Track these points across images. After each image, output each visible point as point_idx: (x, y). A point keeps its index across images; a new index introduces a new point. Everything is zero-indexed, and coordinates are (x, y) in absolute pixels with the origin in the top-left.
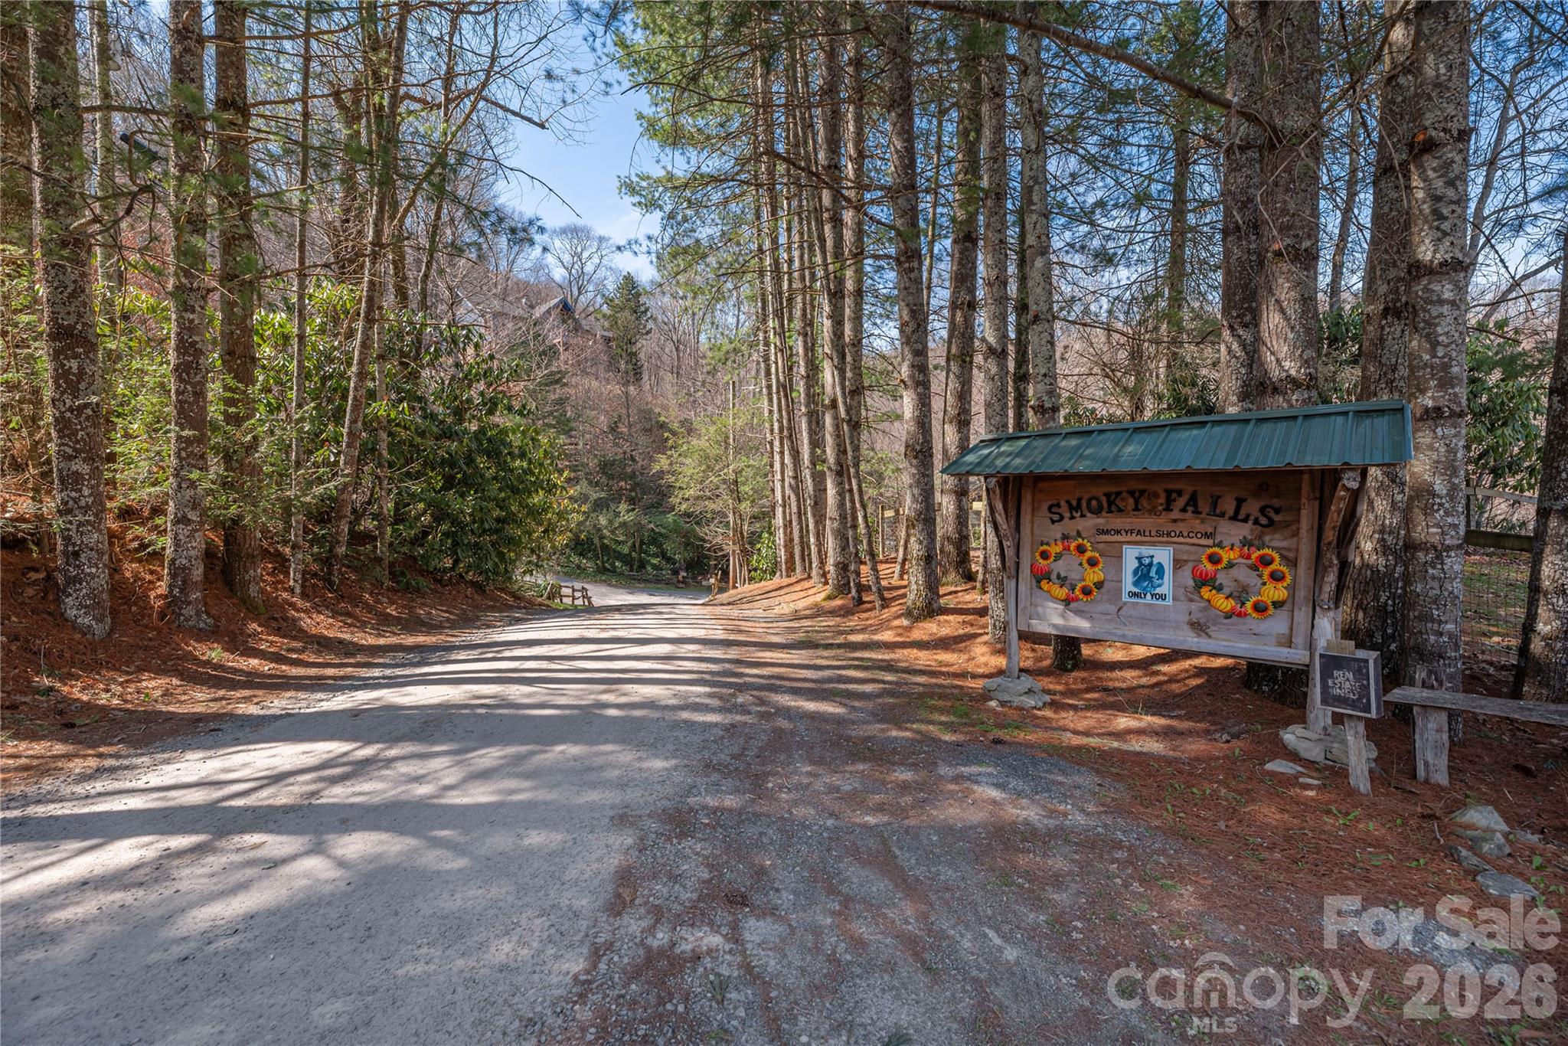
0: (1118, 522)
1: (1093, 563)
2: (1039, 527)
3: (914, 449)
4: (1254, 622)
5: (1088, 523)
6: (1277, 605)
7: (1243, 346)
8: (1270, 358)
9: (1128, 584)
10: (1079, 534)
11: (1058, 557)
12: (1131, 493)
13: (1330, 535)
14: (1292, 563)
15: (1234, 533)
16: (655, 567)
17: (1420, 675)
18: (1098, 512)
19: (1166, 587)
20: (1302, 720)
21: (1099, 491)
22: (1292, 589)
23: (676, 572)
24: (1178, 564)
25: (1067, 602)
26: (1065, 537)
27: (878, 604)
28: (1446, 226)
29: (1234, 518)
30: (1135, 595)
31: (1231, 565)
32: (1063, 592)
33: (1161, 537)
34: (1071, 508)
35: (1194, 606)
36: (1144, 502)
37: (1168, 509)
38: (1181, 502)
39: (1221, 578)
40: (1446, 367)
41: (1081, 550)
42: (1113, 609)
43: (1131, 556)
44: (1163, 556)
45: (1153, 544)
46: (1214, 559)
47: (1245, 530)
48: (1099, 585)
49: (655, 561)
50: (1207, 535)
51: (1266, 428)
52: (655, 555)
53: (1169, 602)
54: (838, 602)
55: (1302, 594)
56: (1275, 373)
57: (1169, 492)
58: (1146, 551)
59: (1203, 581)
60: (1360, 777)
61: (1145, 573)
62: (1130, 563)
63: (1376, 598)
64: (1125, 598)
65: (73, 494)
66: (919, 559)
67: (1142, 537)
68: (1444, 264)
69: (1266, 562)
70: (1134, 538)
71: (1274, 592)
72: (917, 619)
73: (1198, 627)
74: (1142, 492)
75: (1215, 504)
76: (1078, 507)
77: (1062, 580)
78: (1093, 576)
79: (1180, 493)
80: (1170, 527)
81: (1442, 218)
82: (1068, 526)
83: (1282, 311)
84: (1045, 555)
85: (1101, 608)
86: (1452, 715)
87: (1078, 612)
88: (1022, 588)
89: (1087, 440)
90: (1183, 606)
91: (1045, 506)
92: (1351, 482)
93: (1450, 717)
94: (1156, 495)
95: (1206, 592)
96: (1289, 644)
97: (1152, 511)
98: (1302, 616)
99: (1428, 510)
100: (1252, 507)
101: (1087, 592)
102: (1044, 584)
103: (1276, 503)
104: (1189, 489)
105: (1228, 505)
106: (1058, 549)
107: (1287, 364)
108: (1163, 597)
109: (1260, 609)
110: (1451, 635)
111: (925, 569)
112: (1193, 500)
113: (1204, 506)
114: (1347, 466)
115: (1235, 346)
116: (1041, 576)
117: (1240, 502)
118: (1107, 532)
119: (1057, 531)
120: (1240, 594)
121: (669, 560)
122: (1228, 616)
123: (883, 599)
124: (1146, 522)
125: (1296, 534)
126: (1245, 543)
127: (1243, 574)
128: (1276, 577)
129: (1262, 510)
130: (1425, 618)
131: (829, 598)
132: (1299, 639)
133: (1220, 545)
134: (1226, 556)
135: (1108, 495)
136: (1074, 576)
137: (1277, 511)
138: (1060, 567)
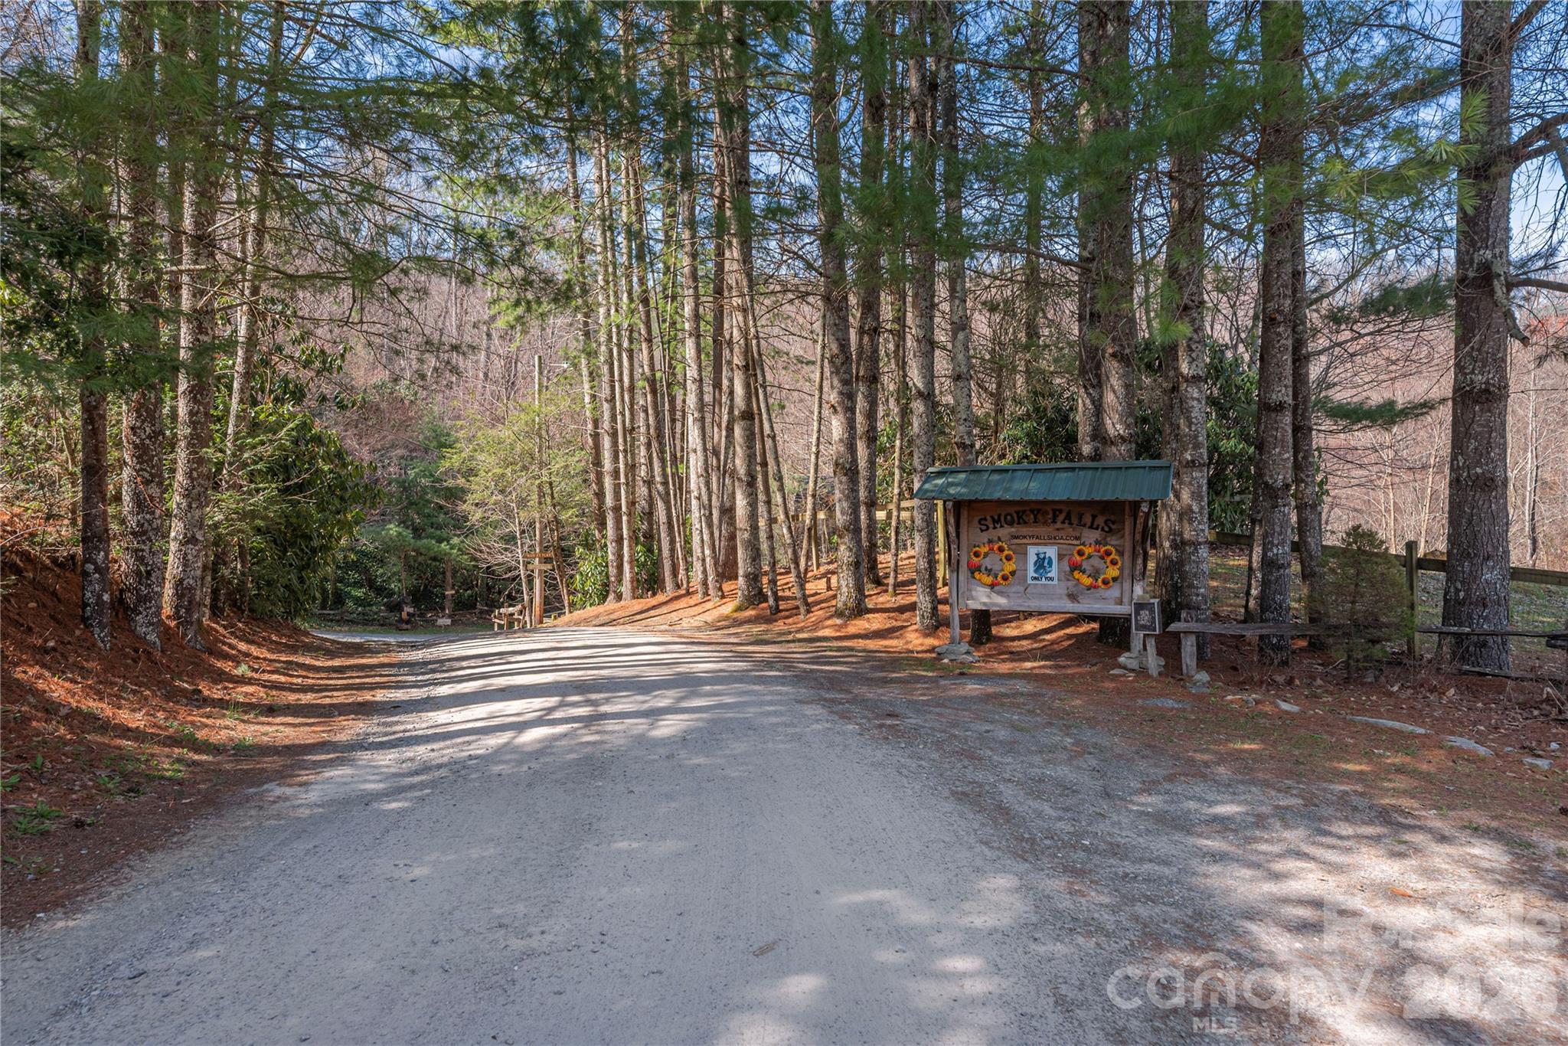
0: (1024, 530)
1: (1008, 558)
2: (972, 535)
3: (843, 467)
4: (1103, 592)
5: (1005, 531)
6: (1115, 579)
7: (1093, 402)
8: (1108, 422)
9: (1031, 573)
10: (999, 539)
11: (986, 555)
12: (1032, 511)
13: (1138, 537)
14: (1121, 554)
15: (1091, 536)
16: (358, 601)
17: (1183, 615)
18: (1011, 524)
19: (1054, 573)
20: (1129, 649)
21: (1012, 510)
22: (1121, 569)
23: (396, 608)
24: (1061, 557)
25: (992, 586)
26: (990, 541)
27: (802, 610)
28: (1194, 355)
29: (1091, 527)
30: (1035, 578)
31: (1090, 557)
32: (989, 580)
33: (1050, 540)
34: (994, 521)
35: (1070, 584)
36: (1040, 517)
37: (1054, 522)
38: (1062, 517)
39: (1085, 565)
40: (1196, 437)
41: (1001, 550)
42: (1022, 589)
43: (1032, 552)
44: (1051, 552)
45: (1045, 544)
46: (1081, 553)
47: (1095, 535)
48: (1013, 573)
49: (359, 593)
50: (1077, 538)
51: (1107, 472)
52: (358, 584)
53: (1055, 582)
54: (750, 613)
55: (1127, 572)
56: (1112, 432)
57: (1054, 511)
58: (1041, 549)
59: (1075, 567)
60: (1154, 671)
61: (1041, 564)
62: (1032, 558)
63: (1172, 578)
64: (1030, 581)
65: (148, 516)
66: (849, 564)
67: (1039, 540)
68: (1193, 377)
69: (1108, 553)
70: (1035, 541)
71: (1113, 572)
72: (849, 618)
73: (1072, 597)
74: (1039, 511)
75: (1080, 519)
76: (999, 521)
77: (989, 571)
78: (1009, 567)
79: (1061, 511)
80: (1056, 533)
81: (1192, 350)
82: (993, 534)
83: (1114, 392)
84: (977, 554)
85: (1014, 589)
86: (1198, 635)
87: (1000, 593)
88: (961, 578)
89: (1004, 475)
90: (1063, 584)
91: (976, 520)
92: (1145, 508)
93: (1198, 637)
94: (1047, 513)
95: (1076, 574)
96: (1120, 602)
97: (1045, 523)
98: (1127, 585)
99: (1191, 521)
100: (1100, 521)
101: (1005, 578)
102: (977, 575)
103: (1113, 518)
104: (1066, 509)
105: (1088, 519)
106: (986, 549)
107: (1118, 426)
108: (1051, 579)
109: (1105, 582)
110: (1203, 596)
111: (854, 573)
112: (1068, 517)
113: (1075, 521)
114: (1142, 501)
115: (1088, 401)
116: (974, 569)
117: (1094, 517)
118: (1017, 537)
119: (985, 537)
120: (1094, 576)
121: (380, 591)
122: (1089, 588)
123: (807, 604)
124: (1041, 530)
125: (1123, 537)
126: (1097, 542)
127: (1096, 562)
128: (1114, 563)
129: (1106, 522)
130: (1191, 586)
131: (739, 609)
132: (1126, 600)
133: (1083, 544)
134: (1088, 551)
135: (1017, 512)
136: (996, 568)
137: (1114, 523)
138: (987, 562)
